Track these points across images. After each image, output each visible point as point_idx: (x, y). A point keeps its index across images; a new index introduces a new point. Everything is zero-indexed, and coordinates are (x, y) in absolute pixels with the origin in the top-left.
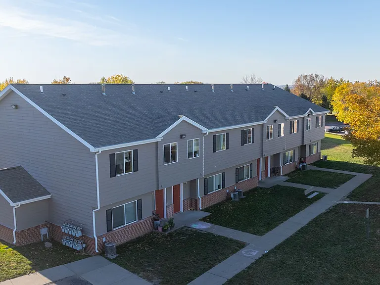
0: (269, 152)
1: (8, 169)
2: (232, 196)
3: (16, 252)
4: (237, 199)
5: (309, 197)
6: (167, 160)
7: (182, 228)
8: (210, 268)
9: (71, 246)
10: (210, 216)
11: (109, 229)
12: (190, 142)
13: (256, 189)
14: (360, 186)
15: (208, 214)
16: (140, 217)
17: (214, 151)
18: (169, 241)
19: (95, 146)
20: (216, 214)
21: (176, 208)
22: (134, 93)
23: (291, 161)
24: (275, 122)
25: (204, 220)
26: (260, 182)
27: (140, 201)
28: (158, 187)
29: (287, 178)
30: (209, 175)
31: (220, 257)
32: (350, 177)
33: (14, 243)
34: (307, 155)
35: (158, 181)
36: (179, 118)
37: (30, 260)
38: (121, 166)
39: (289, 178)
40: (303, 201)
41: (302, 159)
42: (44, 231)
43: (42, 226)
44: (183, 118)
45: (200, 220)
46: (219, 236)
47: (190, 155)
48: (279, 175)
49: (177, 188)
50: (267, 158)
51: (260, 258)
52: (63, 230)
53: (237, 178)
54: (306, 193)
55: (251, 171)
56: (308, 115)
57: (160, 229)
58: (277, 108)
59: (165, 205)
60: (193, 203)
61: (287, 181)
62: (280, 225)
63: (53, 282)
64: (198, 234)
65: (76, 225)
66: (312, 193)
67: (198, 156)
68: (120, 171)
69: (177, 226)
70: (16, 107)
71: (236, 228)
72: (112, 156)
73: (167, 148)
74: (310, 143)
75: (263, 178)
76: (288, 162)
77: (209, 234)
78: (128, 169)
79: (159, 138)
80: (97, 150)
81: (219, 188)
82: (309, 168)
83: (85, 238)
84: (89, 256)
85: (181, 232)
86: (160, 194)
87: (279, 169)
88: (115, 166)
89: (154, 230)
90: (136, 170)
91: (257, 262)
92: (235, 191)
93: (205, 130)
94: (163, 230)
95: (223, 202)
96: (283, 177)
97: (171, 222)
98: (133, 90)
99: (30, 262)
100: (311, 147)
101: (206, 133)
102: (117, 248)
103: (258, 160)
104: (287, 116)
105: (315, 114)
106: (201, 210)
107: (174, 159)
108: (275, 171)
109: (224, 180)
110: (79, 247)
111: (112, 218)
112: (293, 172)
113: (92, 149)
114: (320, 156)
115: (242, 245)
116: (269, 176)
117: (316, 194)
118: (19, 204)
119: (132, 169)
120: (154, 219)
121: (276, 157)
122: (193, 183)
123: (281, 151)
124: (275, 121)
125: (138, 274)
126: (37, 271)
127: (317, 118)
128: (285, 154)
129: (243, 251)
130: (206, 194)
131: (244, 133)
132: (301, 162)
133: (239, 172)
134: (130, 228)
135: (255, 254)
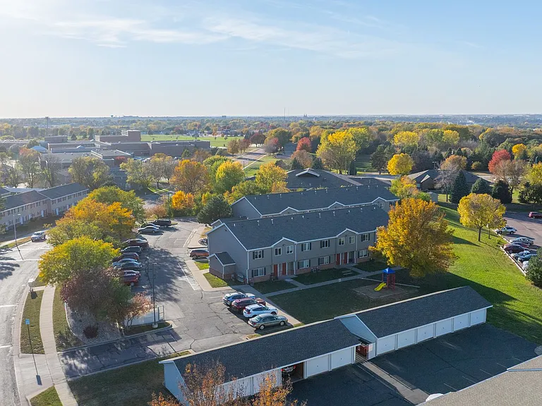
0: (342, 251)
2: (313, 271)
3: (223, 280)
6: (276, 254)
12: (288, 248)
13: (332, 269)
17: (303, 251)
21: (284, 273)
23: (365, 255)
25: (293, 278)
27: (265, 268)
36: (282, 238)
37: (227, 283)
42: (233, 275)
47: (288, 252)
48: (353, 263)
49: (284, 264)
50: (346, 254)
59: (278, 271)
65: (242, 274)
67: (292, 253)
68: (257, 258)
69: (280, 279)
70: (226, 230)
71: (301, 282)
72: (254, 252)
73: (276, 250)
75: (342, 263)
78: (260, 257)
80: (249, 251)
81: (307, 267)
83: (244, 278)
84: (245, 284)
86: (275, 266)
87: (354, 259)
88: (255, 256)
89: (270, 280)
93: (295, 242)
94: (273, 280)
101: (297, 244)
102: (254, 283)
104: (356, 232)
106: (296, 275)
107: (280, 253)
109: (310, 263)
110: (242, 281)
111: (254, 273)
113: (246, 250)
117: (350, 273)
120: (271, 276)
121: (352, 253)
126: (229, 286)
128: (358, 252)
130: (299, 268)
131: (322, 242)
133: (320, 260)
134: (261, 277)
135: (297, 289)
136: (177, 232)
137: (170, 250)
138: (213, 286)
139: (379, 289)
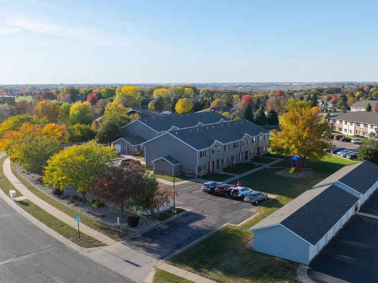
0: (244, 151)
1: (168, 156)
2: (230, 166)
11: (199, 172)
12: (218, 148)
13: (239, 164)
14: (277, 163)
15: (223, 170)
16: (205, 170)
18: (214, 175)
20: (225, 170)
26: (240, 162)
28: (209, 161)
30: (223, 158)
32: (275, 160)
33: (173, 175)
34: (261, 151)
36: (215, 141)
40: (254, 167)
41: (258, 153)
42: (179, 173)
44: (217, 141)
45: (221, 171)
47: (218, 152)
49: (213, 162)
50: (243, 153)
52: (186, 172)
54: (254, 165)
55: (237, 157)
56: (260, 135)
57: (210, 173)
58: (246, 134)
59: (211, 167)
60: (218, 167)
62: (245, 172)
63: (191, 182)
64: (222, 174)
65: (191, 170)
66: (257, 165)
67: (220, 152)
71: (232, 173)
73: (212, 150)
74: (261, 146)
75: (241, 160)
76: (252, 154)
77: (224, 174)
79: (211, 147)
82: (261, 157)
83: (194, 174)
84: (195, 178)
85: (216, 174)
86: (209, 163)
87: (248, 157)
90: (205, 156)
93: (222, 144)
95: (228, 167)
96: (249, 160)
99: (181, 179)
100: (262, 148)
103: (240, 153)
104: (250, 137)
105: (263, 134)
108: (246, 158)
112: (253, 158)
113: (197, 150)
114: (267, 152)
115: (235, 176)
116: (244, 159)
118: (175, 165)
120: (208, 171)
121: (247, 152)
122: (218, 161)
123: (249, 150)
124: (246, 139)
127: (265, 136)
131: (234, 144)
132: (258, 154)
133: (232, 157)
134: (203, 172)
135: (238, 178)
138: (173, 182)
139: (292, 172)
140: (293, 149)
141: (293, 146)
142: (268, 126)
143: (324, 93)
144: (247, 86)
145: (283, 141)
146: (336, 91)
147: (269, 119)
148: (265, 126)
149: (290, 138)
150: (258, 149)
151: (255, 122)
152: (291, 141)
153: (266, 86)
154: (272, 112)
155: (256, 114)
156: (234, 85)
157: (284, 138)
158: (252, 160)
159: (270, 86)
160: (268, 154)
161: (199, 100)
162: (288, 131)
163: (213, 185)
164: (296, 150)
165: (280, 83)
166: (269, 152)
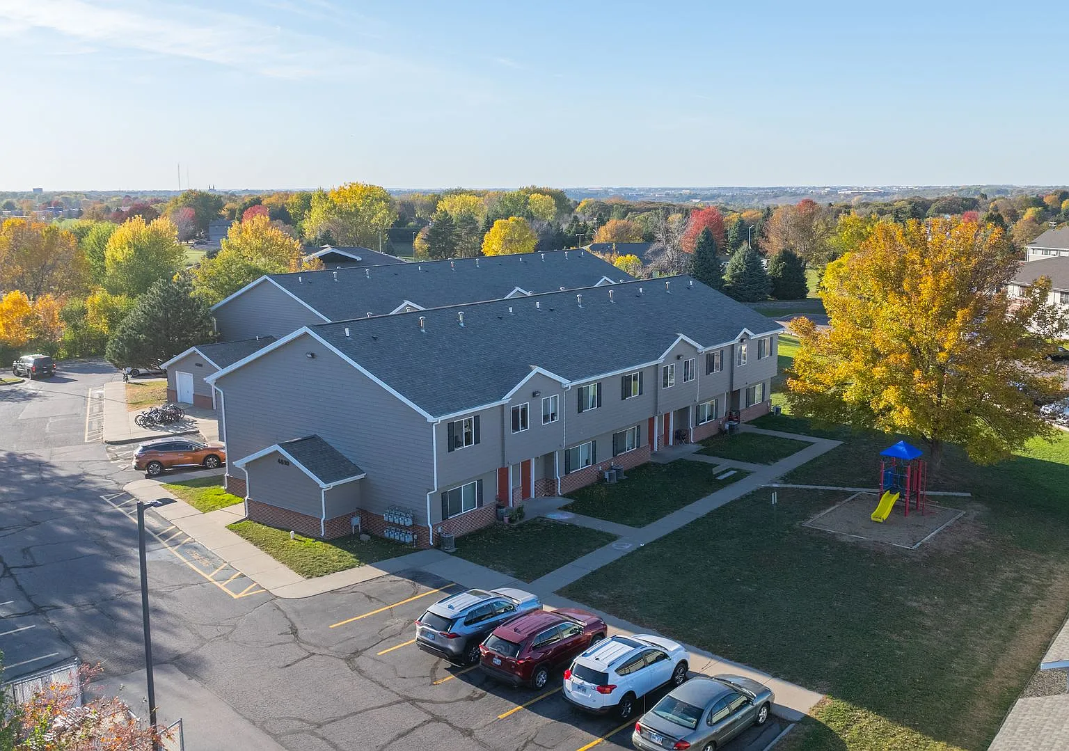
0: (669, 406)
1: (303, 440)
2: (607, 476)
3: (329, 545)
4: (614, 481)
5: (718, 478)
6: (516, 428)
7: (535, 519)
8: (572, 560)
9: (397, 538)
10: (572, 504)
11: (445, 518)
12: (546, 403)
13: (646, 466)
14: (811, 462)
15: (570, 501)
16: (480, 504)
17: (580, 411)
18: (519, 534)
19: (434, 414)
20: (582, 500)
21: (526, 493)
22: (462, 325)
23: (710, 418)
24: (678, 359)
25: (566, 508)
26: (654, 454)
27: (480, 482)
28: (504, 464)
29: (700, 447)
30: (572, 445)
31: (584, 550)
32: (802, 446)
33: (323, 534)
34: (742, 405)
35: (503, 455)
36: (531, 370)
37: (352, 553)
38: (460, 437)
39: (703, 447)
40: (712, 483)
41: (733, 415)
42: (356, 521)
43: (354, 515)
44: (537, 369)
45: (559, 509)
46: (584, 528)
47: (546, 418)
48: (687, 442)
49: (526, 465)
50: (667, 416)
51: (633, 552)
52: (386, 519)
53: (615, 449)
54: (715, 471)
55: (639, 437)
56: (742, 340)
57: (506, 519)
58: (682, 336)
59: (511, 487)
60: (549, 485)
61: (699, 452)
62: (668, 516)
63: (391, 574)
64: (558, 526)
65: (404, 512)
66: (727, 471)
67: (557, 419)
68: (459, 444)
69: (529, 517)
70: (313, 355)
71: (608, 519)
72: (451, 426)
73: (515, 412)
74: (746, 386)
75: (663, 449)
76: (704, 421)
77: (571, 525)
78: (468, 442)
79: (506, 399)
80: (435, 420)
81: (587, 464)
82: (743, 428)
83: (417, 528)
84: (422, 550)
85: (533, 524)
86: (503, 473)
87: (688, 432)
88: (454, 437)
89: (497, 521)
90: (477, 442)
91: (628, 555)
92: (611, 468)
93: (565, 382)
94: (511, 521)
95: (593, 485)
96: (695, 446)
97: (520, 510)
98: (461, 319)
99: (352, 555)
100: (750, 393)
101: (568, 387)
102: (456, 539)
103: (652, 420)
104: (700, 347)
105: (754, 337)
106: (561, 496)
107: (524, 425)
108: (681, 436)
109: (594, 452)
110: (409, 539)
111: (449, 503)
112: (712, 437)
113: (430, 418)
114: (768, 408)
115: (612, 538)
116: (671, 443)
117: (732, 472)
118: (332, 485)
119: (472, 441)
120: (498, 507)
121: (682, 414)
122: (549, 458)
123: (689, 404)
124: (678, 357)
125: (487, 566)
126: (366, 564)
127: (760, 342)
128: (698, 408)
129: (614, 545)
130: (567, 472)
131: (626, 381)
132: (730, 419)
133: (618, 440)
134: (469, 517)
135: (628, 547)
136: (35, 401)
137: (43, 454)
138: (309, 574)
139: (885, 516)
140: (889, 409)
141: (890, 395)
142: (772, 303)
143: (930, 211)
144: (713, 197)
145: (843, 368)
146: (963, 206)
147: (774, 279)
148: (763, 305)
149: (876, 356)
150: (734, 395)
151: (728, 292)
152: (879, 372)
153: (766, 197)
154: (787, 257)
155: (731, 265)
156: (677, 193)
157: (848, 356)
158: (708, 446)
159: (776, 196)
160: (772, 419)
161: (565, 227)
162: (863, 326)
163: (473, 617)
164: (907, 412)
165: (803, 188)
166: (778, 409)
